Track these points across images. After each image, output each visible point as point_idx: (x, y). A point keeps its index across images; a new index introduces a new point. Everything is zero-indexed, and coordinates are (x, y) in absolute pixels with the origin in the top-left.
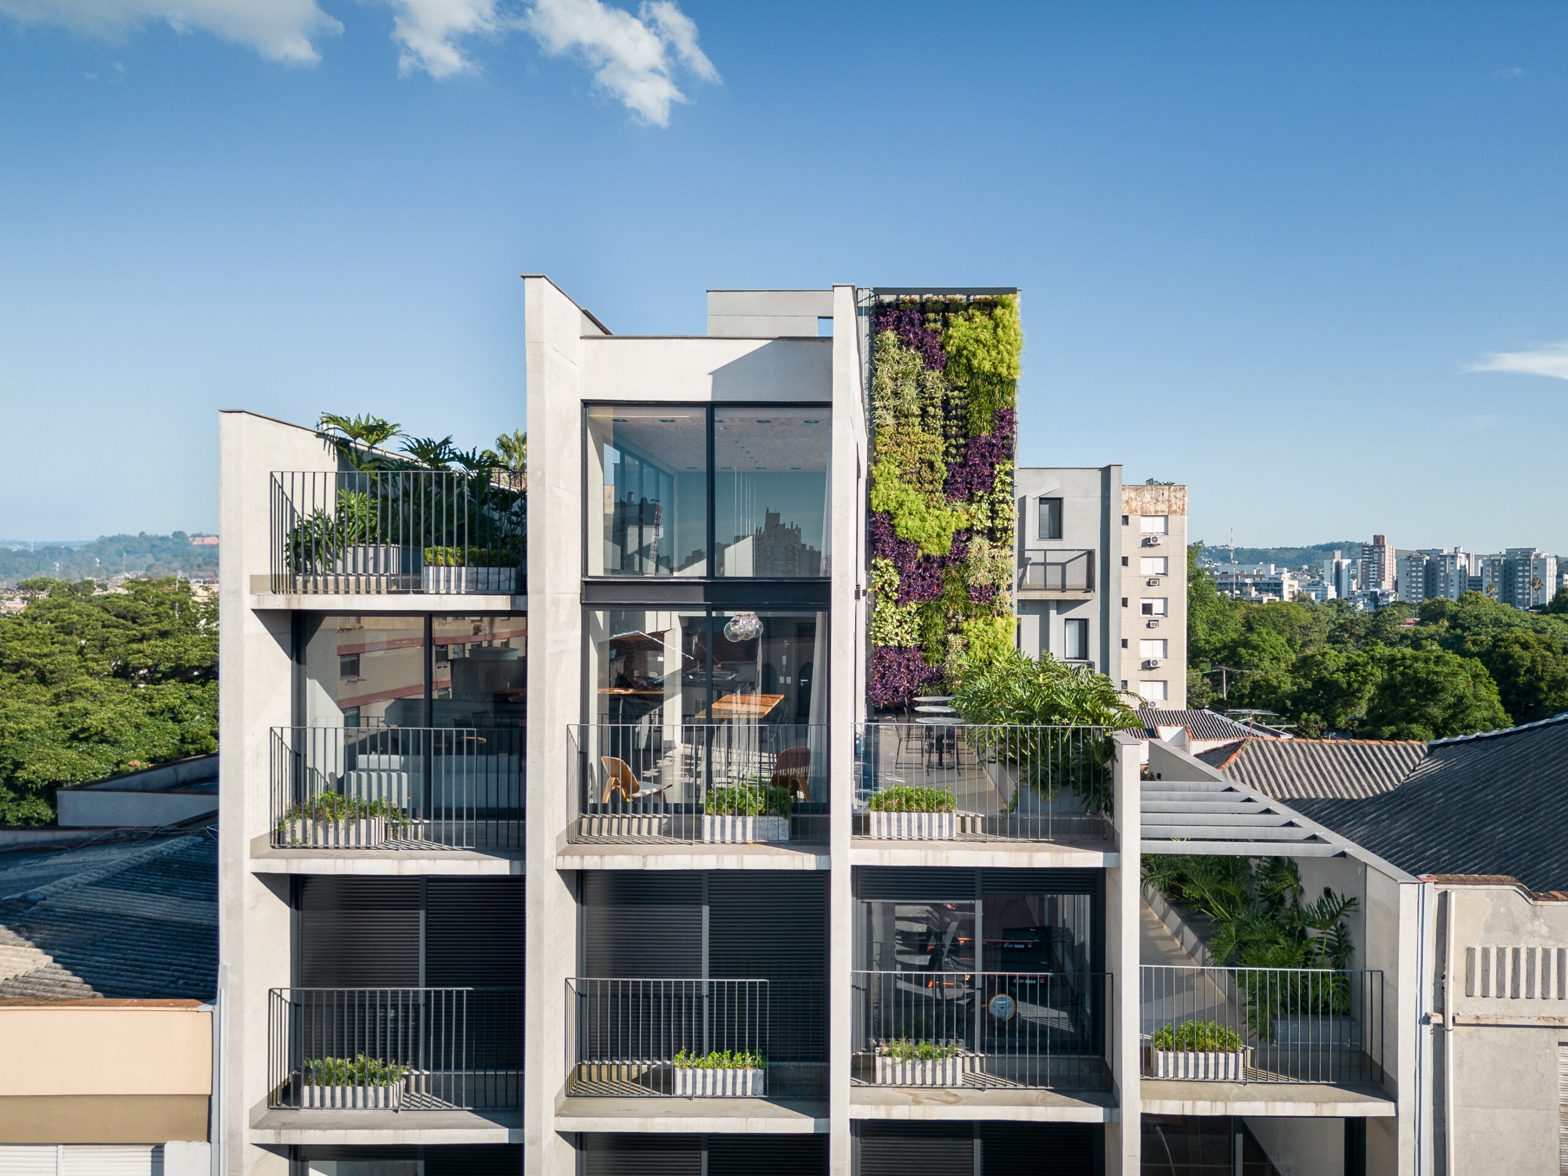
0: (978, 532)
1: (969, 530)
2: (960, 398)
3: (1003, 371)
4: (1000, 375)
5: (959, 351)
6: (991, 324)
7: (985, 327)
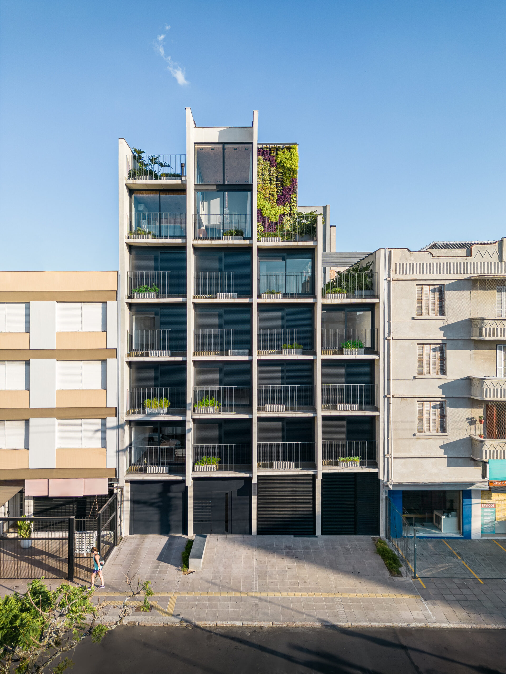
0: (287, 214)
1: (284, 214)
2: (281, 176)
3: (293, 167)
4: (292, 169)
5: (281, 162)
6: (290, 154)
7: (288, 154)
